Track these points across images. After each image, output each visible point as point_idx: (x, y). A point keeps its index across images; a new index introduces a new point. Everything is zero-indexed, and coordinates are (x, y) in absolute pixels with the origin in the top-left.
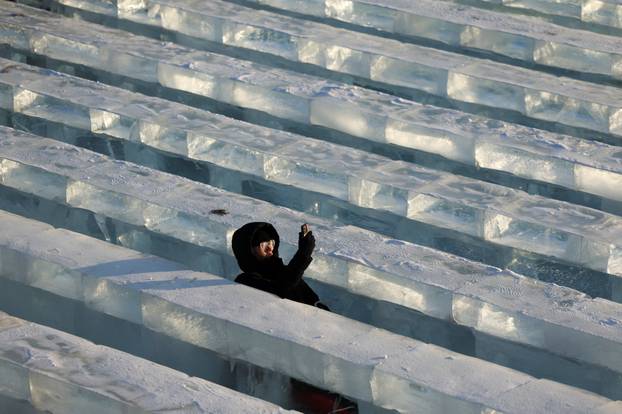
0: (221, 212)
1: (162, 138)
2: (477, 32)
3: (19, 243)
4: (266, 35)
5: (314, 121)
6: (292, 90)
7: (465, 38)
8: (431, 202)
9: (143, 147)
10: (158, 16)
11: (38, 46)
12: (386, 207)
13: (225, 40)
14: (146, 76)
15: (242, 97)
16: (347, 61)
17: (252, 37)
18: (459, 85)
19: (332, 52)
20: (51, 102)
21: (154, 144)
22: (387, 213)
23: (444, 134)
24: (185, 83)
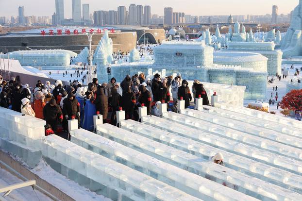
0: (225, 172)
1: (203, 152)
2: (262, 133)
3: (184, 176)
4: (218, 130)
5: (235, 150)
6: (230, 143)
7: (260, 134)
8: (269, 172)
9: (199, 153)
10: (194, 124)
11: (171, 129)
12: (259, 173)
13: (209, 130)
14: (195, 137)
15: (217, 144)
16: (237, 137)
17: (215, 130)
18: (263, 145)
19: (234, 135)
20: (178, 142)
21: (202, 153)
22: (259, 174)
23: (266, 156)
24: (204, 139)
